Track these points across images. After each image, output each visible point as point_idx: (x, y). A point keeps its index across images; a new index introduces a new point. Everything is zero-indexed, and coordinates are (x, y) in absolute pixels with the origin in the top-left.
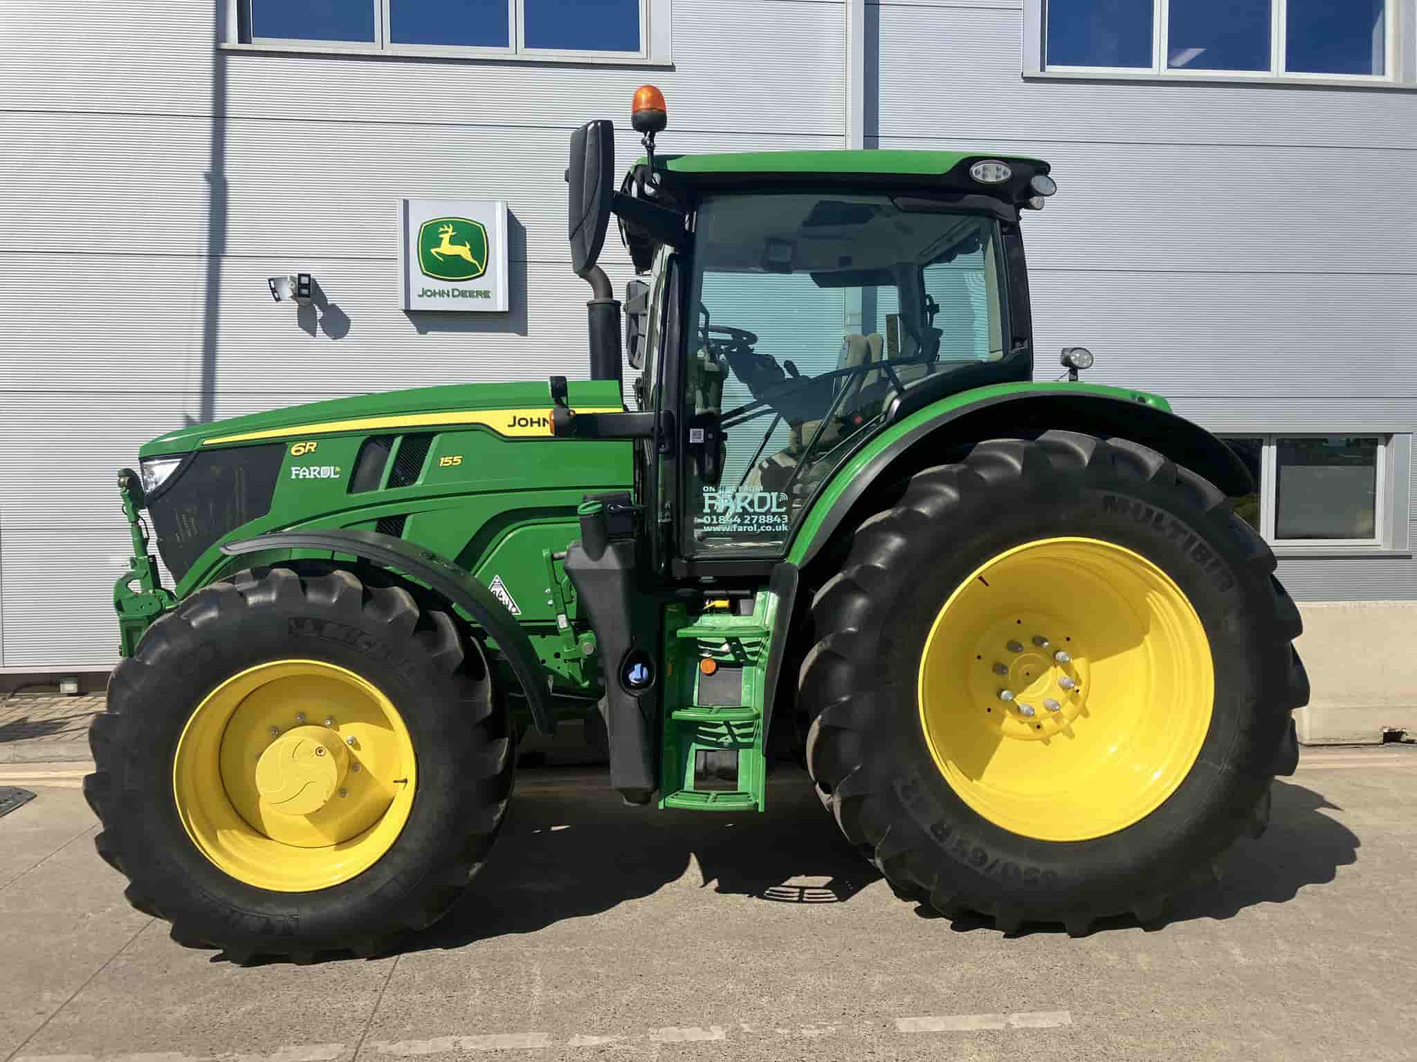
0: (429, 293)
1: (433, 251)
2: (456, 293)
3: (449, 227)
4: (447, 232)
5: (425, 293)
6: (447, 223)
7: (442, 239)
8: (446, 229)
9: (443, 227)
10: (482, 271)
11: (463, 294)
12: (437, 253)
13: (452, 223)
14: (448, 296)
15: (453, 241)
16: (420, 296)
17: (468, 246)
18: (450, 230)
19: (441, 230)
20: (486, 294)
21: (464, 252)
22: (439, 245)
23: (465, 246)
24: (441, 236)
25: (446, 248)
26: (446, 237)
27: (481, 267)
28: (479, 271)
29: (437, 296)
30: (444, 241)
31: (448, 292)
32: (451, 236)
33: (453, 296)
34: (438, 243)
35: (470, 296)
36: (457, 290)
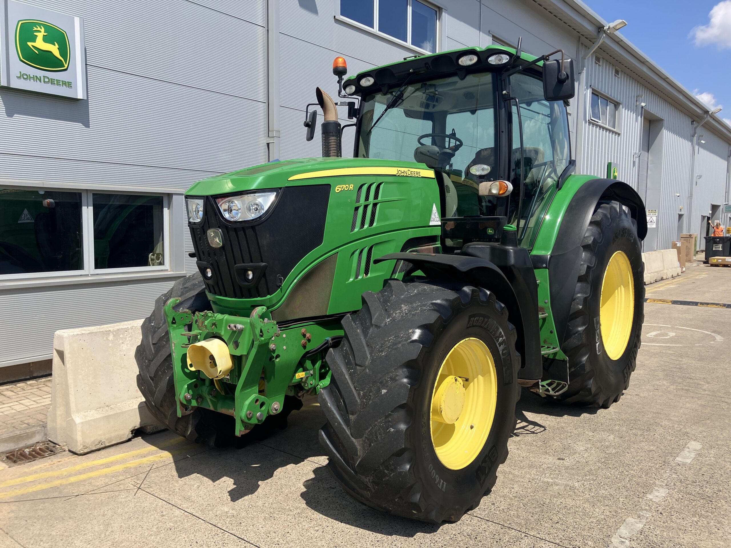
0: (25, 77)
1: (30, 44)
2: (47, 80)
3: (41, 28)
4: (40, 31)
5: (22, 76)
6: (40, 25)
7: (37, 36)
8: (39, 29)
9: (37, 28)
10: (66, 66)
11: (52, 81)
12: (32, 46)
13: (44, 26)
14: (40, 81)
15: (46, 39)
16: (17, 77)
17: (57, 46)
18: (43, 30)
19: (35, 29)
20: (68, 84)
21: (54, 49)
22: (35, 42)
23: (55, 45)
24: (35, 34)
25: (40, 44)
26: (40, 36)
27: (66, 64)
28: (64, 67)
29: (32, 80)
30: (38, 38)
31: (40, 77)
32: (44, 35)
33: (44, 82)
34: (34, 39)
35: (57, 84)
36: (48, 78)
